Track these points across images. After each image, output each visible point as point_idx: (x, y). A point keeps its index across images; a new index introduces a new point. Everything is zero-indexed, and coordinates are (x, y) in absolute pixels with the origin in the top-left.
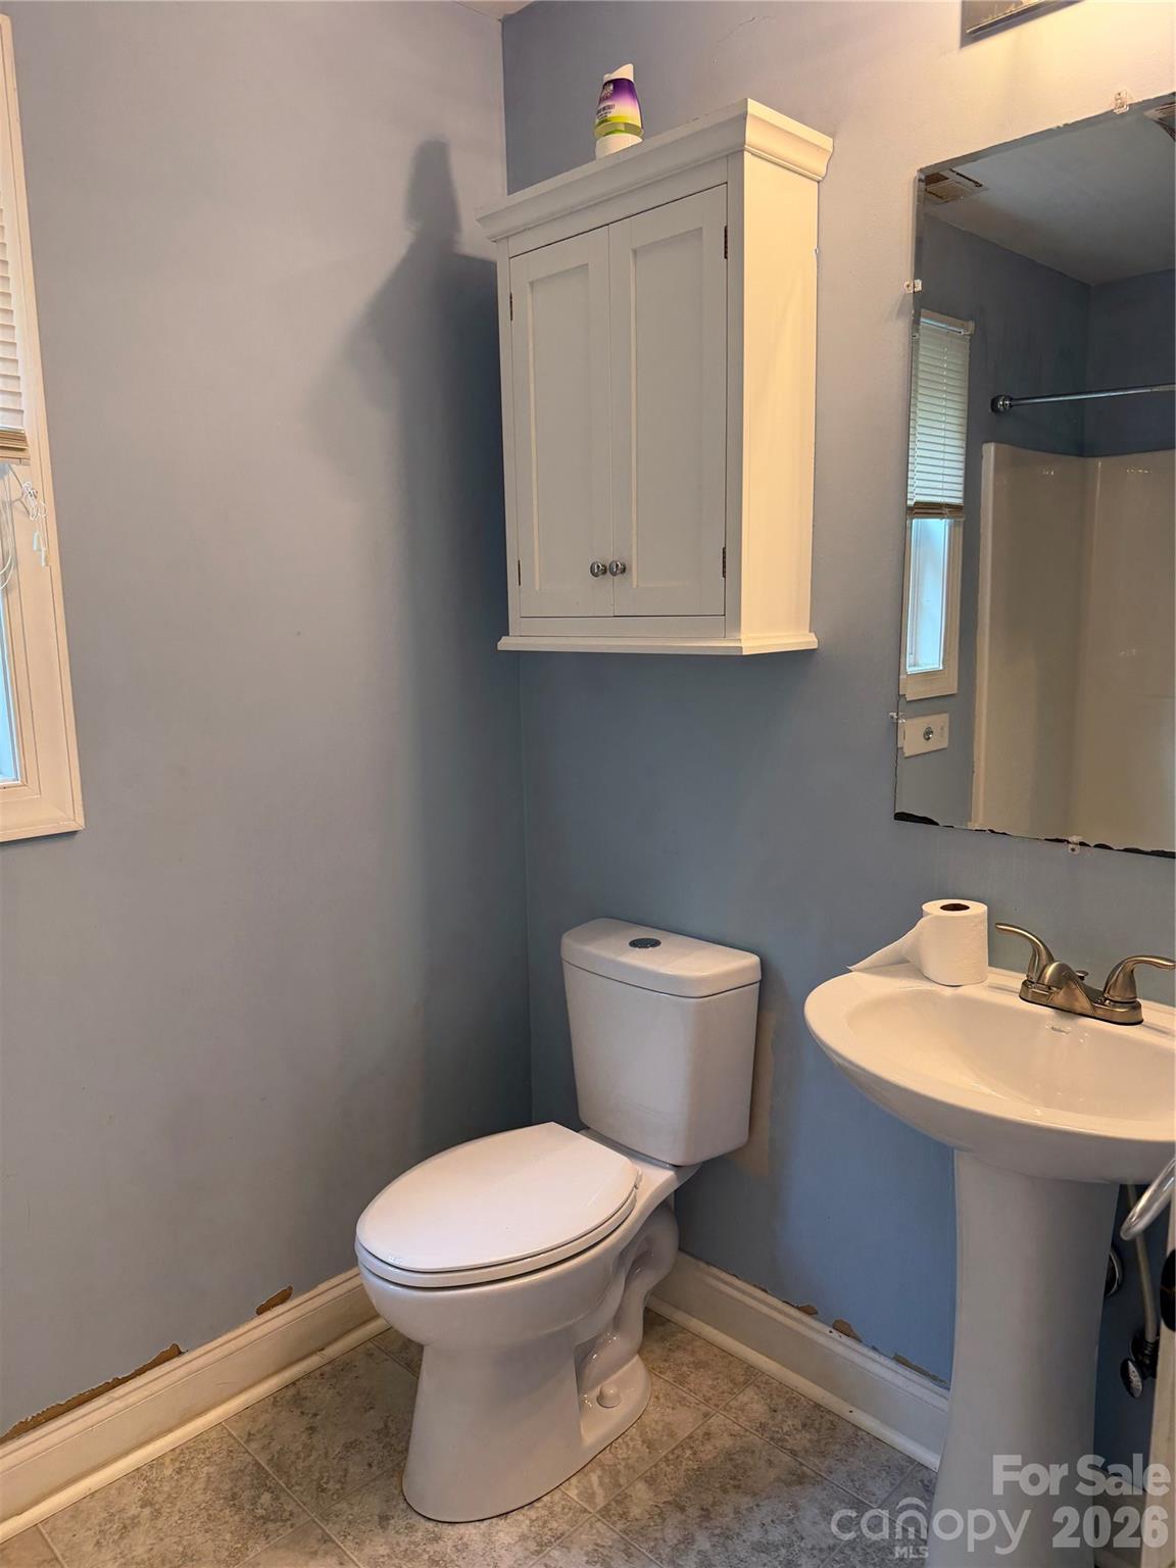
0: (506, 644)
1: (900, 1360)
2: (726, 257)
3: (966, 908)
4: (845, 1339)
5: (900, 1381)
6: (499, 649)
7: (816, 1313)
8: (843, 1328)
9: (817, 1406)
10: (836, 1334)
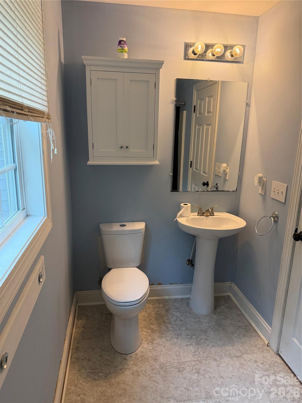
0: (89, 163)
1: (170, 284)
2: (155, 88)
3: (187, 205)
4: (160, 286)
5: (172, 287)
6: (88, 164)
7: (154, 284)
8: (159, 284)
9: (157, 300)
10: (159, 286)
